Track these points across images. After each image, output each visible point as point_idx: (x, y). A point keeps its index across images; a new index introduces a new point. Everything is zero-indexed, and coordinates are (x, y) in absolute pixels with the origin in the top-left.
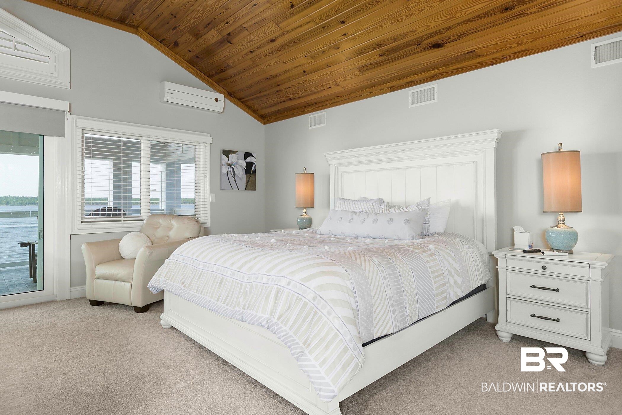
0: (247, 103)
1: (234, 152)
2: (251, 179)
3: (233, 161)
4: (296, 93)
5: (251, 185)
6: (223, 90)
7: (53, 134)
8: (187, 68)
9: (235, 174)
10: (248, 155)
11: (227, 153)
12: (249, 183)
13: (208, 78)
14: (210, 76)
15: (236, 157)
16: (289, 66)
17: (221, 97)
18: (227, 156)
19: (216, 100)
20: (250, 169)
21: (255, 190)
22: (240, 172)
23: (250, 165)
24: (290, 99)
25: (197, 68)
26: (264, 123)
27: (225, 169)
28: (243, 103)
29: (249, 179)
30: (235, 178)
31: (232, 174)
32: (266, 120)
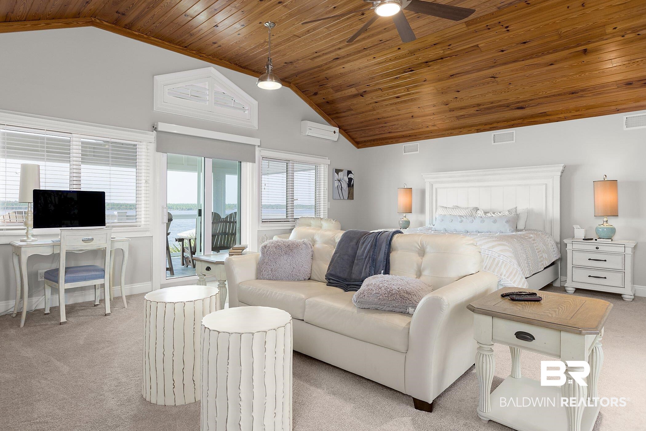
0: (349, 133)
1: (341, 171)
2: (351, 191)
3: (341, 177)
4: (397, 129)
5: (351, 196)
6: (335, 123)
7: (247, 161)
8: (315, 110)
9: (342, 187)
10: (349, 172)
11: (337, 171)
12: (350, 194)
13: (327, 116)
14: (329, 115)
15: (343, 174)
16: (401, 112)
17: (337, 130)
18: (338, 174)
19: (335, 132)
20: (350, 184)
21: (353, 199)
22: (345, 186)
23: (350, 180)
24: (389, 133)
25: (322, 109)
26: (358, 148)
27: (336, 184)
28: (346, 133)
29: (350, 191)
30: (342, 191)
31: (341, 187)
32: (360, 145)
